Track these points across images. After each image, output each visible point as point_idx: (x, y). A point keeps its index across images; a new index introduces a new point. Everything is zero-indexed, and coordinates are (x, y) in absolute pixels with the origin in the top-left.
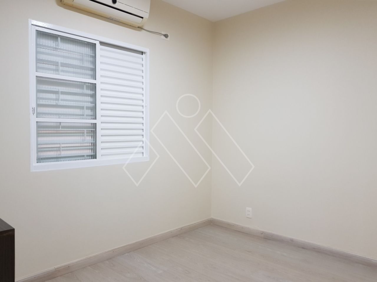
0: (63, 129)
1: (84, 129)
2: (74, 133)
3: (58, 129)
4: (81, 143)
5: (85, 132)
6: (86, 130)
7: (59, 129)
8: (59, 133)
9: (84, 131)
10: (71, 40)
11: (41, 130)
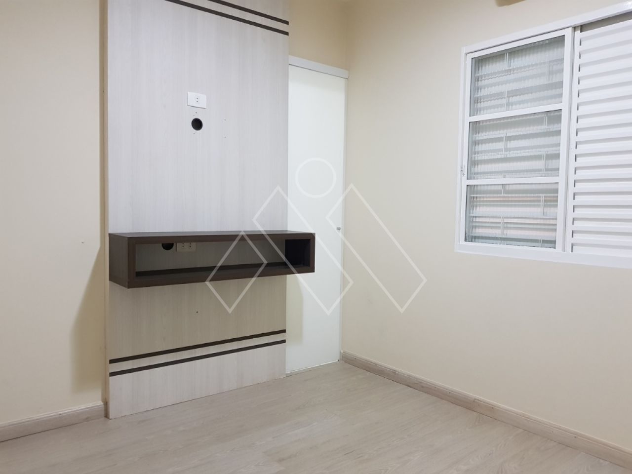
0: (506, 195)
1: (540, 195)
2: (530, 201)
3: (498, 195)
4: (541, 219)
5: (542, 199)
6: (544, 195)
7: (500, 195)
8: (508, 201)
9: (540, 197)
10: (518, 51)
11: (483, 197)
